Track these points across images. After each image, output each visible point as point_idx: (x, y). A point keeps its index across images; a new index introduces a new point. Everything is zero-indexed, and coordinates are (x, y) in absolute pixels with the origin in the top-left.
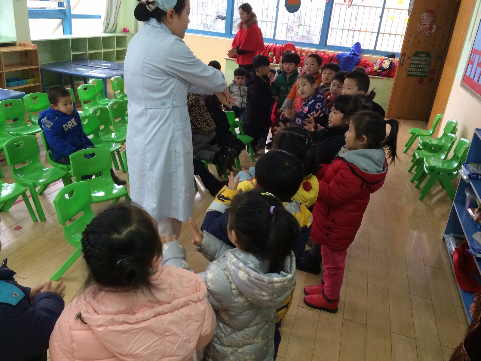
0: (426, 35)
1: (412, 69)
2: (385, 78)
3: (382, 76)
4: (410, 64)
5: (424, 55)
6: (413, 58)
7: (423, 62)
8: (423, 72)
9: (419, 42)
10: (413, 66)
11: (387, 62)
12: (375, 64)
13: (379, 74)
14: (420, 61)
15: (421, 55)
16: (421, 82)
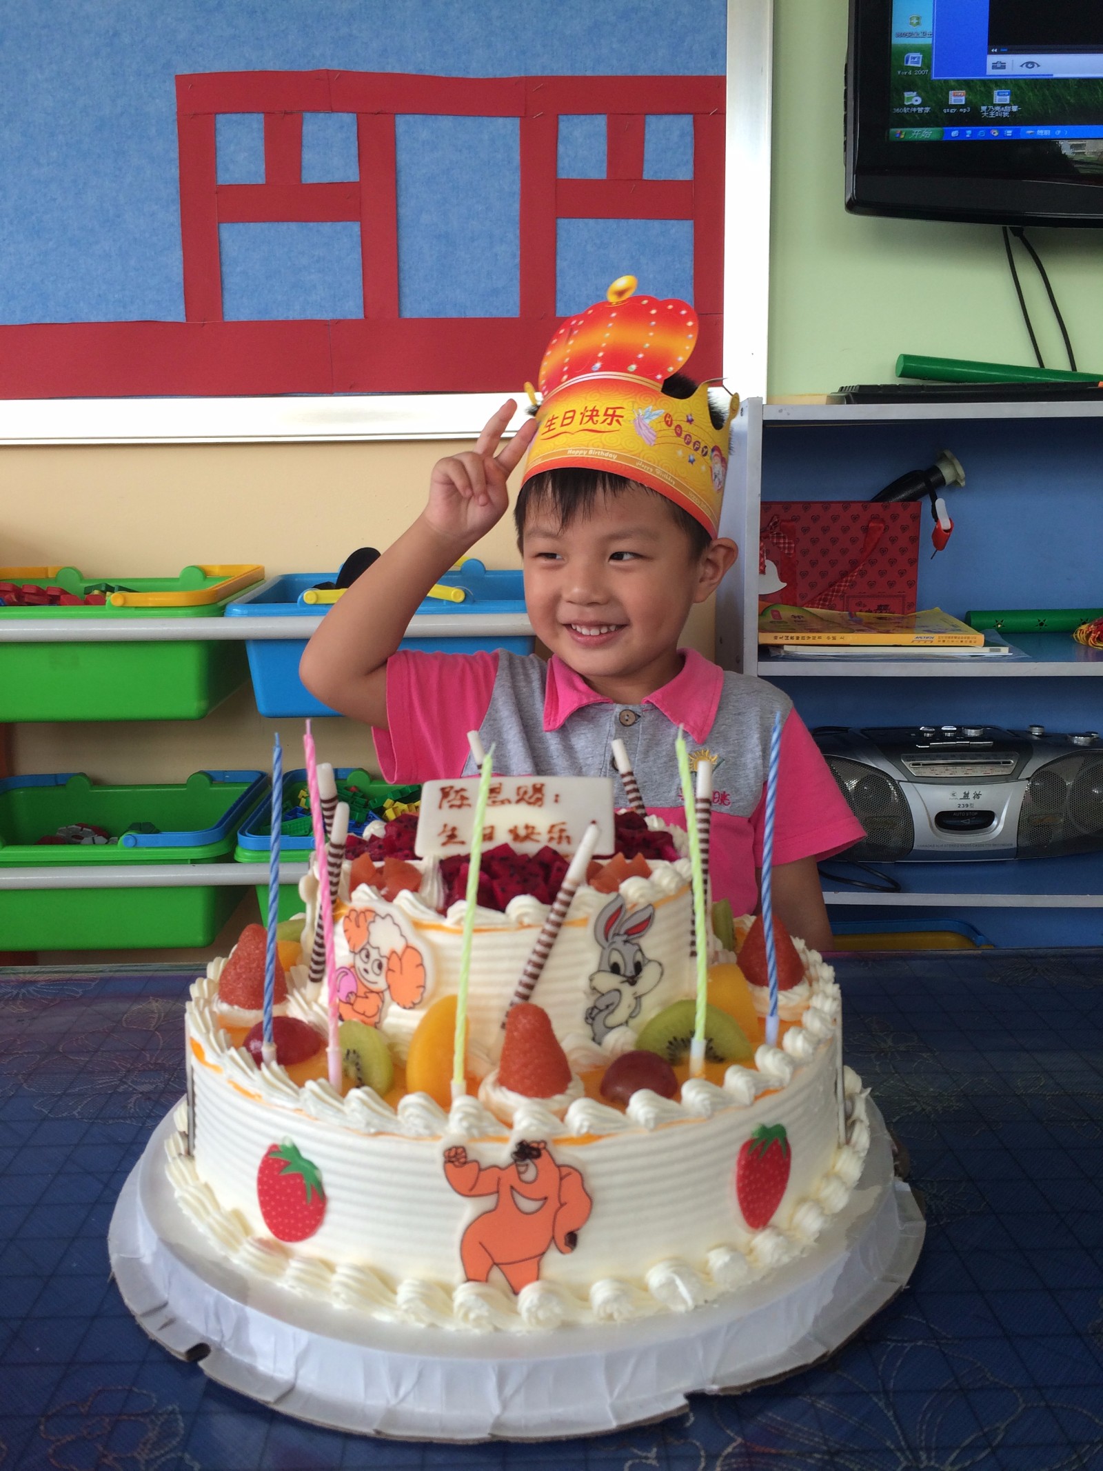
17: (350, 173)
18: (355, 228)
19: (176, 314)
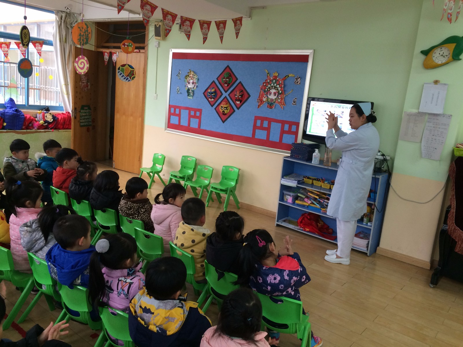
0: (86, 91)
1: (82, 120)
2: (55, 131)
3: (50, 129)
4: (81, 116)
5: (87, 108)
6: (82, 111)
7: (87, 114)
8: (89, 122)
9: (82, 97)
10: (83, 118)
11: (49, 116)
12: (36, 119)
13: (46, 128)
14: (85, 113)
15: (85, 108)
16: (88, 130)
17: (267, 126)
18: (267, 131)
19: (251, 136)
